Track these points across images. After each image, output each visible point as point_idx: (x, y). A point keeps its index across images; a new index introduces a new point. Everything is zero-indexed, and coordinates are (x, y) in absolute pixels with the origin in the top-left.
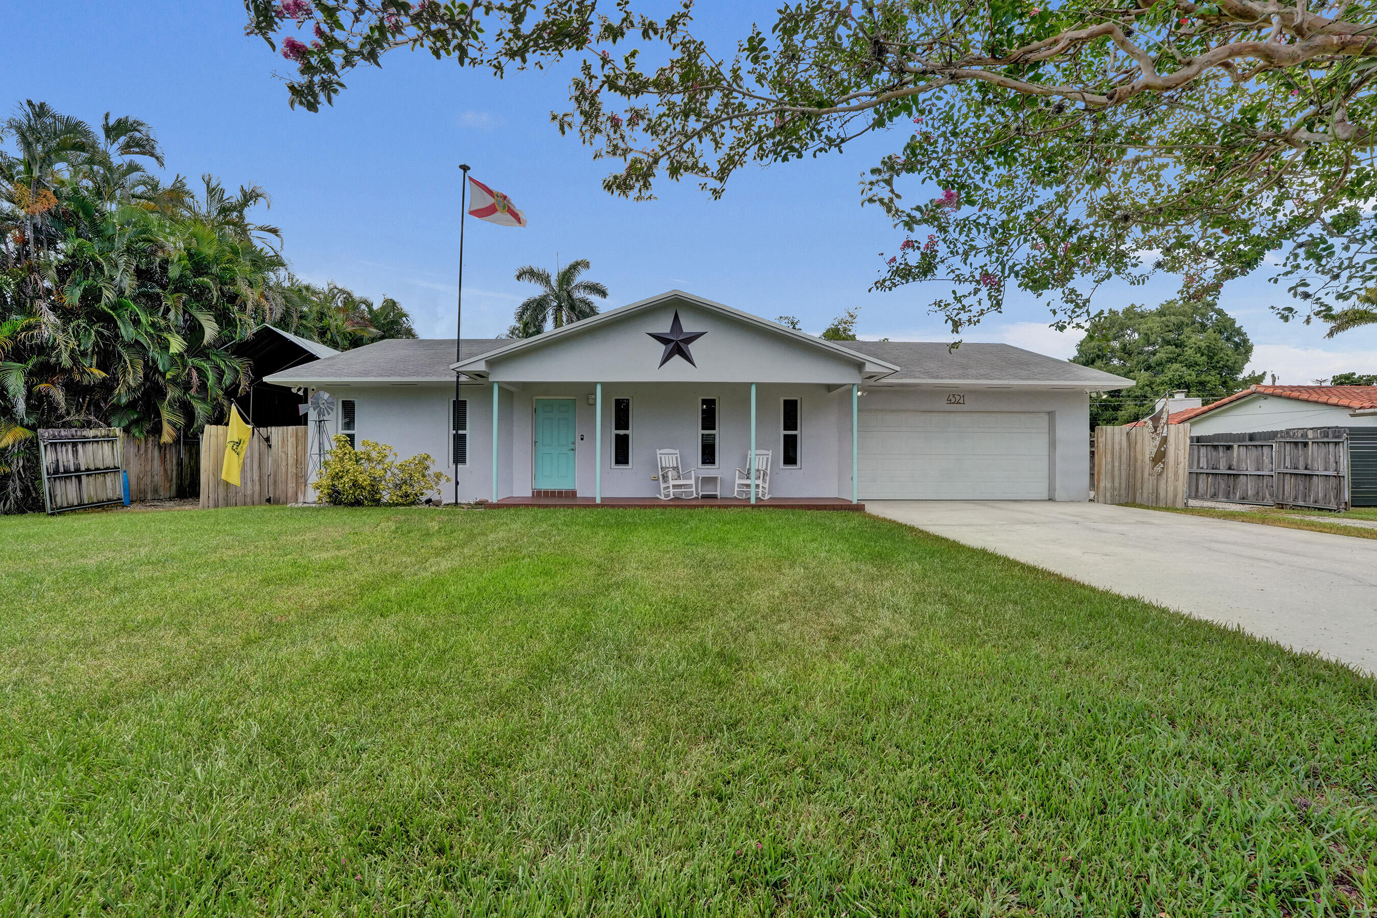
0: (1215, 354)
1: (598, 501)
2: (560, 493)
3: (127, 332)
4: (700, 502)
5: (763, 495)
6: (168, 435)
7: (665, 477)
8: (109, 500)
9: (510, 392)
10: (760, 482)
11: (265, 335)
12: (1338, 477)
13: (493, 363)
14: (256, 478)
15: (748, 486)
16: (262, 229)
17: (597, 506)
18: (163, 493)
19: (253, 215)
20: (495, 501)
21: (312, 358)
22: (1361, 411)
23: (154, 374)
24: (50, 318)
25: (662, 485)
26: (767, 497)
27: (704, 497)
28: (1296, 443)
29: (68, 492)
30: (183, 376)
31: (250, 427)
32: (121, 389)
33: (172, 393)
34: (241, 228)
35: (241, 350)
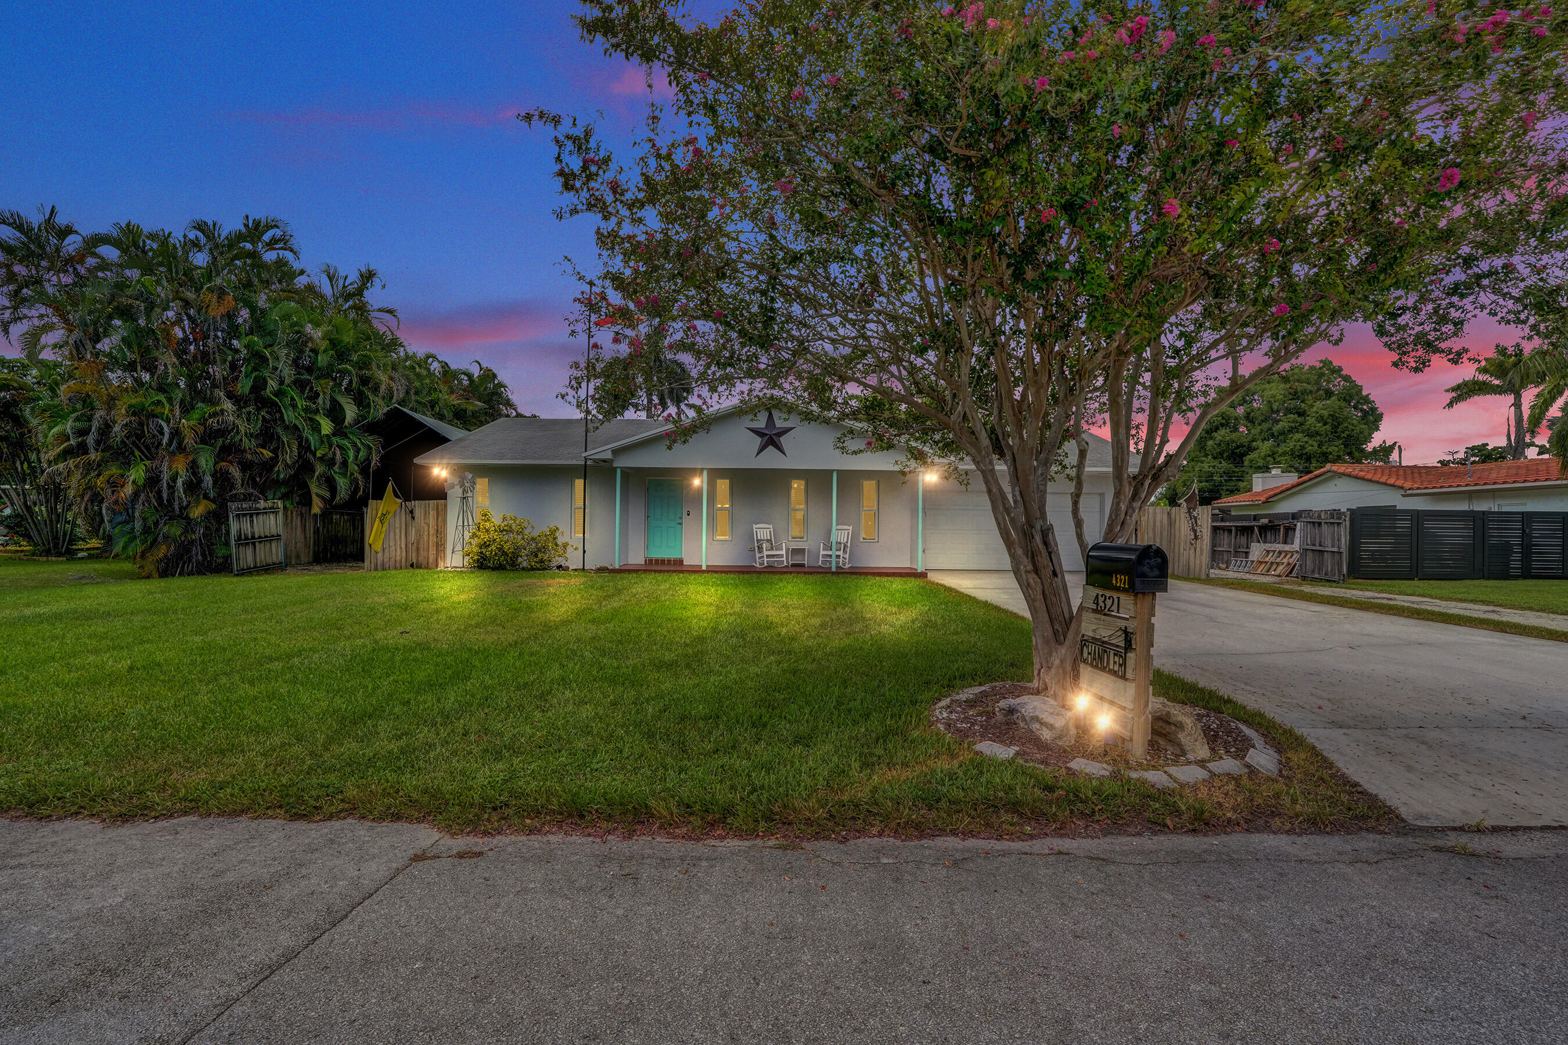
0: (1339, 424)
1: (704, 568)
2: (669, 561)
3: (289, 416)
4: (791, 569)
5: (844, 564)
6: (317, 507)
7: (760, 549)
8: (274, 564)
9: (628, 474)
10: (841, 553)
11: (395, 414)
12: (1340, 553)
13: (616, 452)
14: (403, 546)
15: (830, 556)
16: (380, 310)
17: (703, 572)
18: (304, 559)
19: (374, 297)
20: (617, 567)
21: (445, 440)
22: (1419, 491)
23: (306, 453)
24: (228, 405)
25: (758, 555)
26: (847, 566)
27: (793, 565)
28: (1314, 523)
29: (247, 557)
30: (330, 455)
31: (400, 501)
32: (280, 466)
33: (320, 469)
34: (361, 309)
35: (372, 428)
